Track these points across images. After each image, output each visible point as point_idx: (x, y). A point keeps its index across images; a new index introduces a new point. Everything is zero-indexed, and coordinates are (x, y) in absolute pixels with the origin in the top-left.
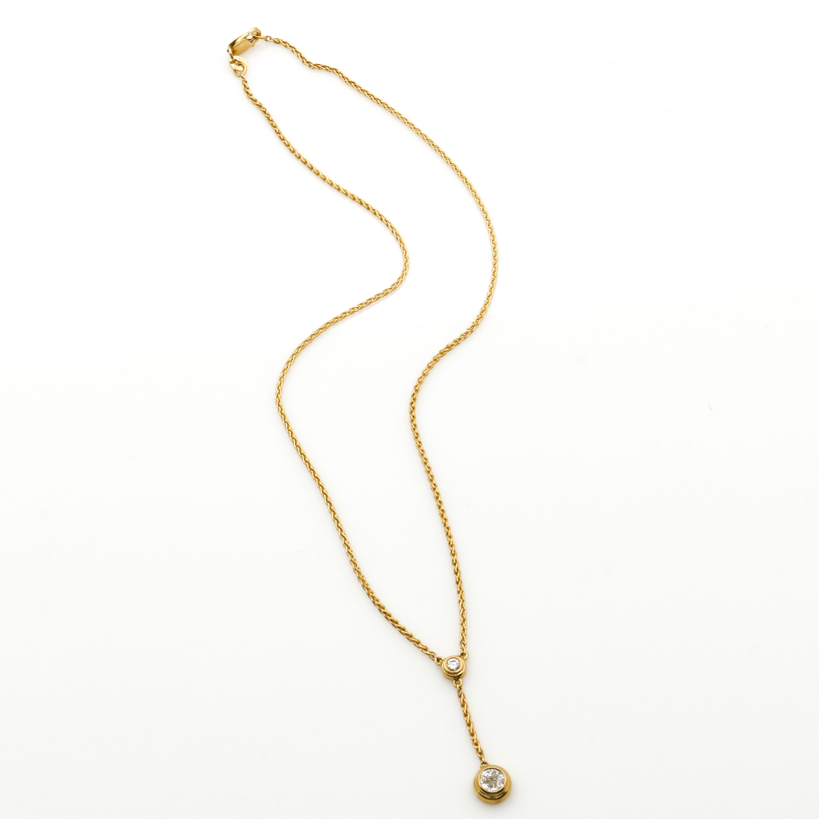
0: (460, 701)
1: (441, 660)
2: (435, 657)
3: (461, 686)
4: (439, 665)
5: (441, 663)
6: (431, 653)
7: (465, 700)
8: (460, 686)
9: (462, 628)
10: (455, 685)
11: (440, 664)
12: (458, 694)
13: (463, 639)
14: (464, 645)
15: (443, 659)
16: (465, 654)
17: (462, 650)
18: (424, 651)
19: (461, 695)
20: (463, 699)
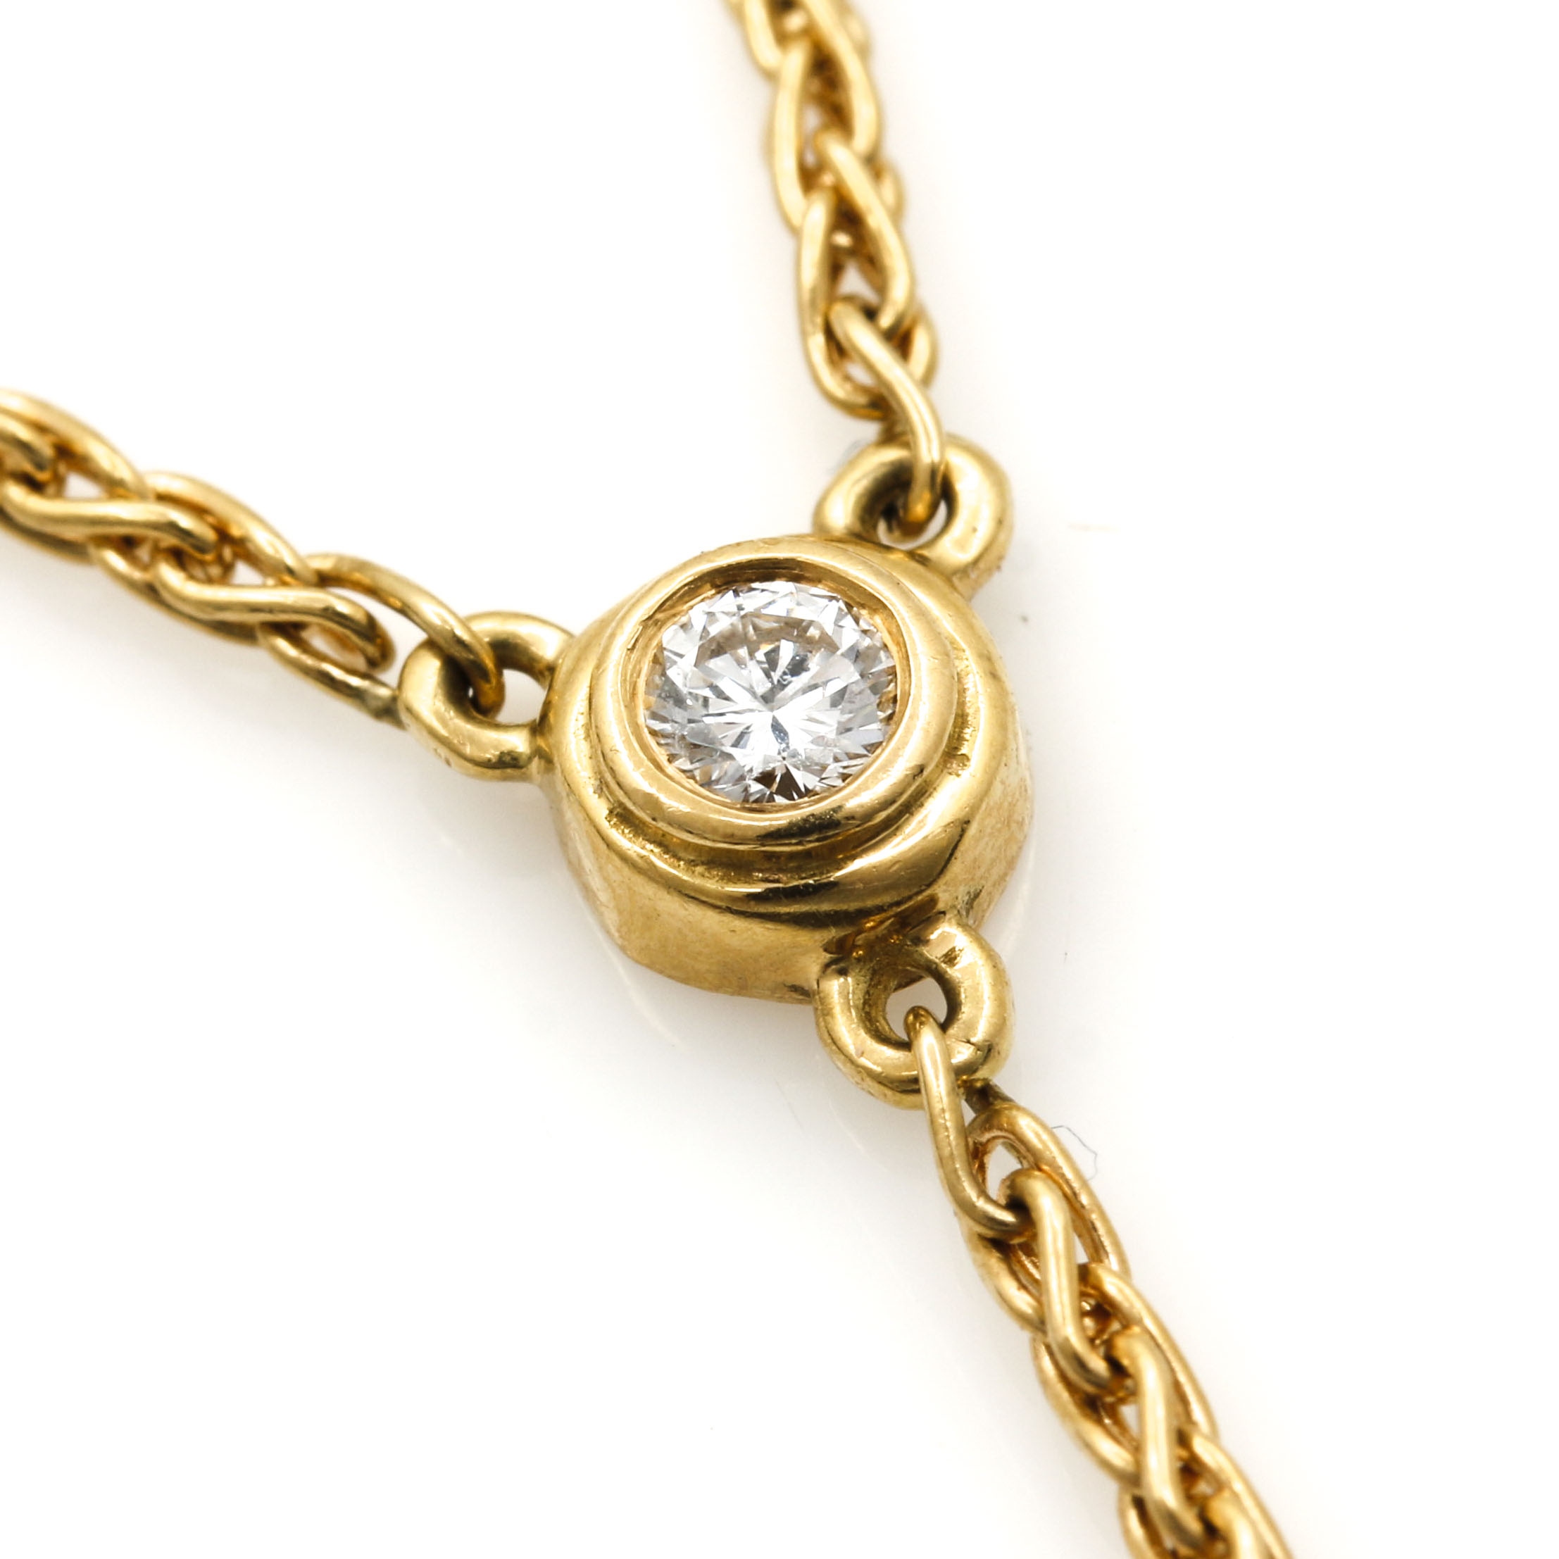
0: (1038, 1324)
1: (514, 680)
2: (404, 636)
3: (988, 1051)
4: (508, 764)
5: (540, 726)
6: (324, 580)
7: (1112, 1286)
8: (963, 1054)
9: (795, 62)
10: (883, 1057)
11: (518, 742)
12: (966, 1208)
13: (843, 240)
14: (900, 340)
15: (546, 647)
16: (945, 492)
17: (870, 430)
18: (170, 575)
19: (1018, 1204)
20: (1084, 1275)
